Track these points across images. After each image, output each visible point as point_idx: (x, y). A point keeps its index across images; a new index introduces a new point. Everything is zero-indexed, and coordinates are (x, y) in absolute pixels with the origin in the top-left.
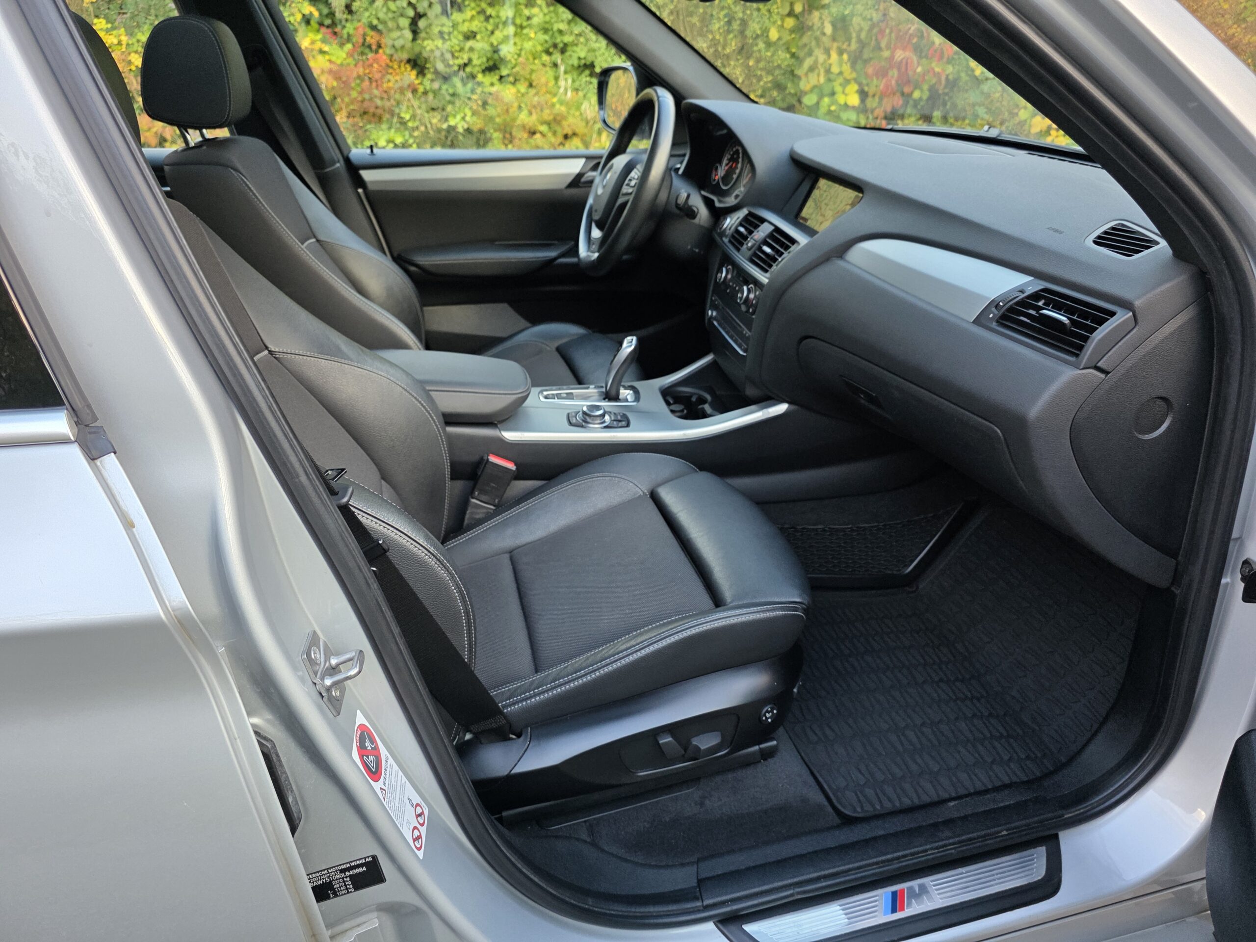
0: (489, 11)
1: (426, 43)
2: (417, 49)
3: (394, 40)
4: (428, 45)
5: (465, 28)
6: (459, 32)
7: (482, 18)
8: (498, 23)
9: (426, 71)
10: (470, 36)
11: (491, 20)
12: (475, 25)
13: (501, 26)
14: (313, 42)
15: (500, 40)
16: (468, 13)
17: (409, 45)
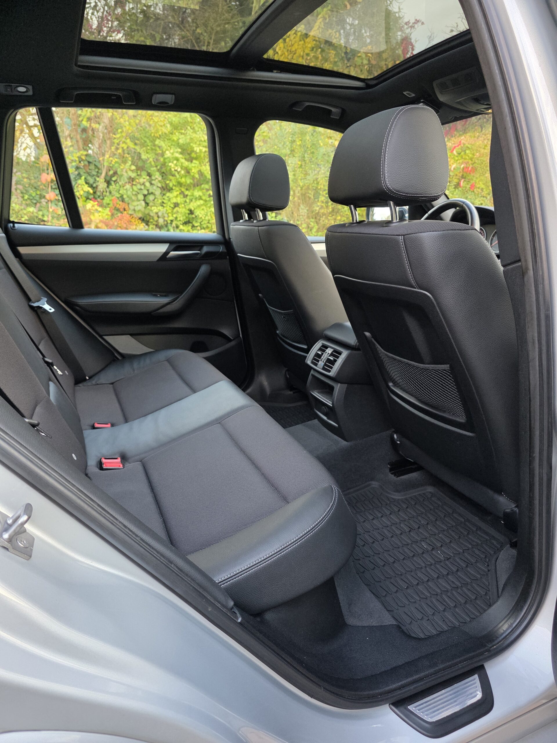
0: (187, 193)
1: (153, 208)
2: (147, 212)
3: (135, 206)
4: (154, 209)
5: (174, 200)
6: (171, 203)
7: (182, 196)
8: (192, 199)
9: (149, 224)
10: (176, 205)
11: (188, 197)
12: (179, 200)
13: (194, 200)
14: (93, 206)
15: (195, 207)
16: (175, 193)
17: (143, 209)
